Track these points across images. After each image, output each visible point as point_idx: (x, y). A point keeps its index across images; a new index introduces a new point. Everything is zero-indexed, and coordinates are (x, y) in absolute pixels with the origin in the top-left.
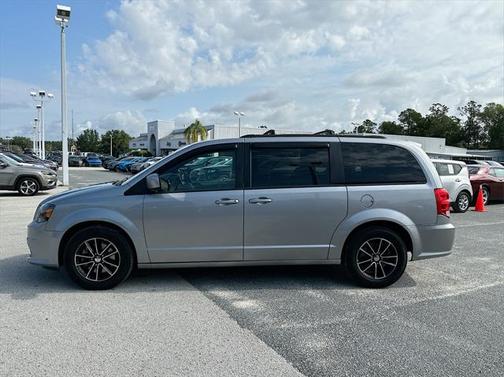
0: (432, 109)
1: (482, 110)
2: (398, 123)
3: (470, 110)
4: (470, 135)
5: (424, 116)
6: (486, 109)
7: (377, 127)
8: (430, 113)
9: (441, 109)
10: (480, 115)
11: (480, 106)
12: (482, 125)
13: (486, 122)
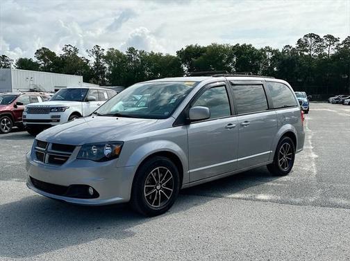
0: (64, 49)
1: (105, 54)
2: (35, 60)
3: (97, 53)
4: (98, 74)
5: (58, 55)
6: (108, 52)
7: (15, 62)
8: (63, 53)
9: (72, 49)
10: (104, 57)
11: (103, 50)
12: (107, 66)
13: (109, 63)
